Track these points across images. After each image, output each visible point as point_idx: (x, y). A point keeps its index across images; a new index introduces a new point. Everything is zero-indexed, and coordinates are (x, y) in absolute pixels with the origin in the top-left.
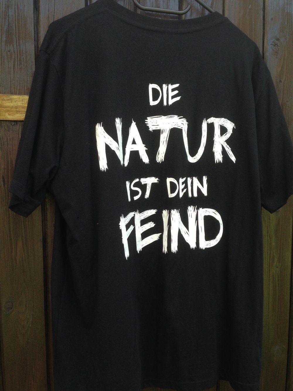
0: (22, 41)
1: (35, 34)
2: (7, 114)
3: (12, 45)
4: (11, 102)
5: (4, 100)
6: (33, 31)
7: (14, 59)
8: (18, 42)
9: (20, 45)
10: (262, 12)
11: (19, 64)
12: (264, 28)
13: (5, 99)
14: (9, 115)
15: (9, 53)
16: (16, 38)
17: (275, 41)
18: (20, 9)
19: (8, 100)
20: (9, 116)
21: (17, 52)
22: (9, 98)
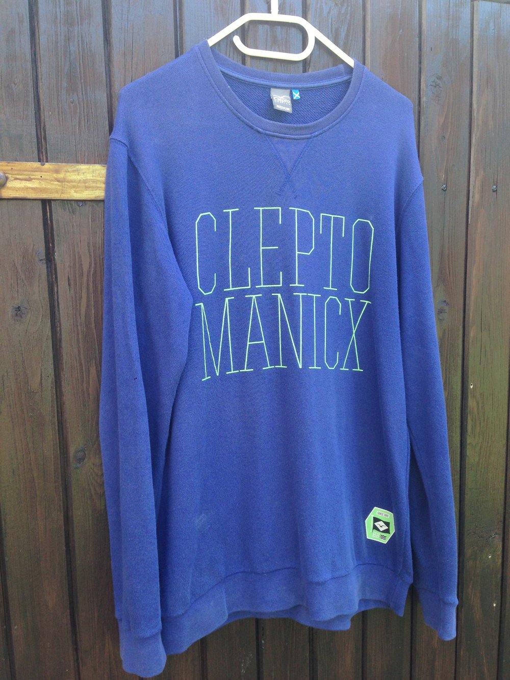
0: (90, 88)
1: (106, 77)
2: (72, 191)
3: (75, 94)
4: (78, 174)
5: (69, 172)
6: (104, 74)
7: (80, 113)
8: (84, 89)
9: (86, 94)
10: (417, 39)
11: (86, 121)
12: (420, 63)
13: (70, 170)
14: (76, 192)
15: (72, 105)
16: (81, 84)
17: (437, 80)
18: (85, 42)
19: (74, 171)
20: (75, 194)
21: (83, 104)
22: (75, 169)
